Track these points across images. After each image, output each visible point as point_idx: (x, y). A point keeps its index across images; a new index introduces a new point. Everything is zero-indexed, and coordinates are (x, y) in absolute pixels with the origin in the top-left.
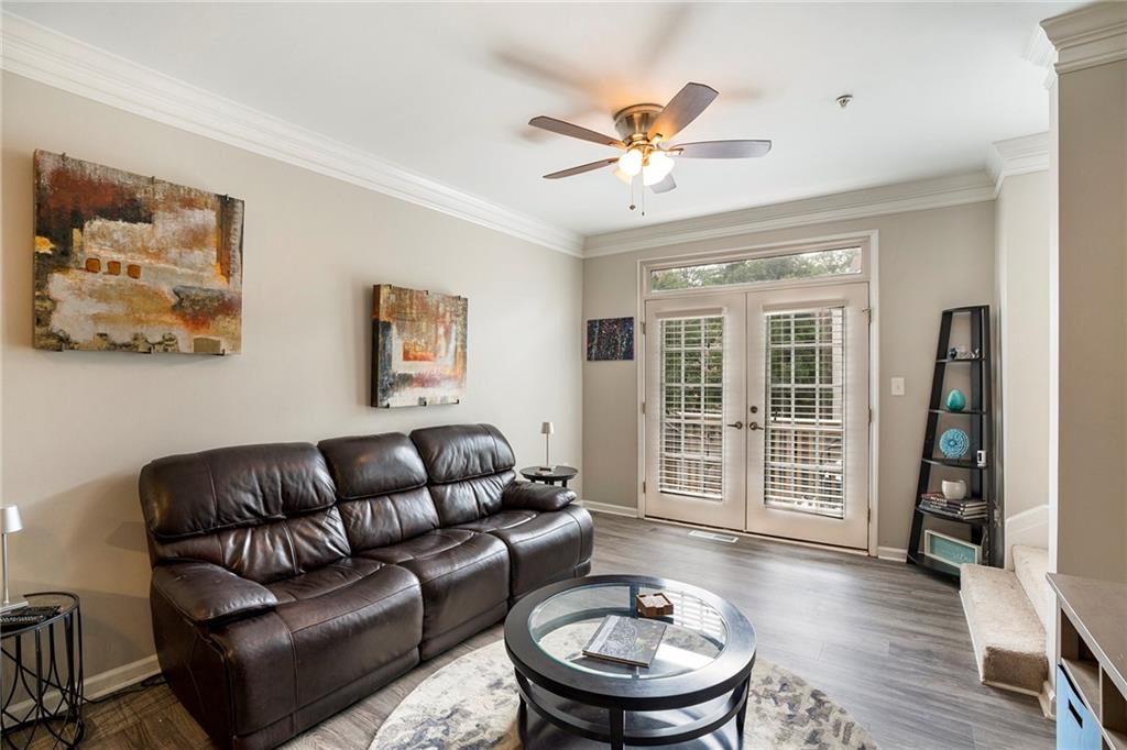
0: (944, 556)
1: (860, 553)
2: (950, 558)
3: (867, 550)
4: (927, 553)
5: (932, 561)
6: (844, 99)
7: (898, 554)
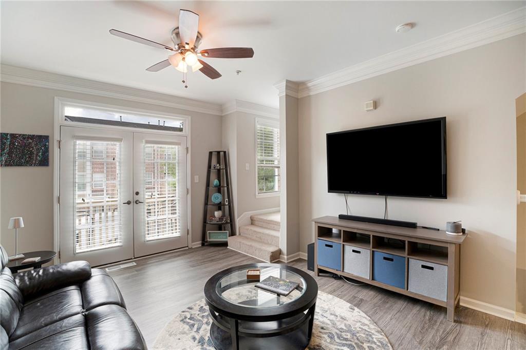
0: (215, 238)
1: (186, 248)
2: (218, 238)
3: (188, 247)
4: (208, 240)
5: (210, 241)
6: (238, 72)
7: (198, 244)
